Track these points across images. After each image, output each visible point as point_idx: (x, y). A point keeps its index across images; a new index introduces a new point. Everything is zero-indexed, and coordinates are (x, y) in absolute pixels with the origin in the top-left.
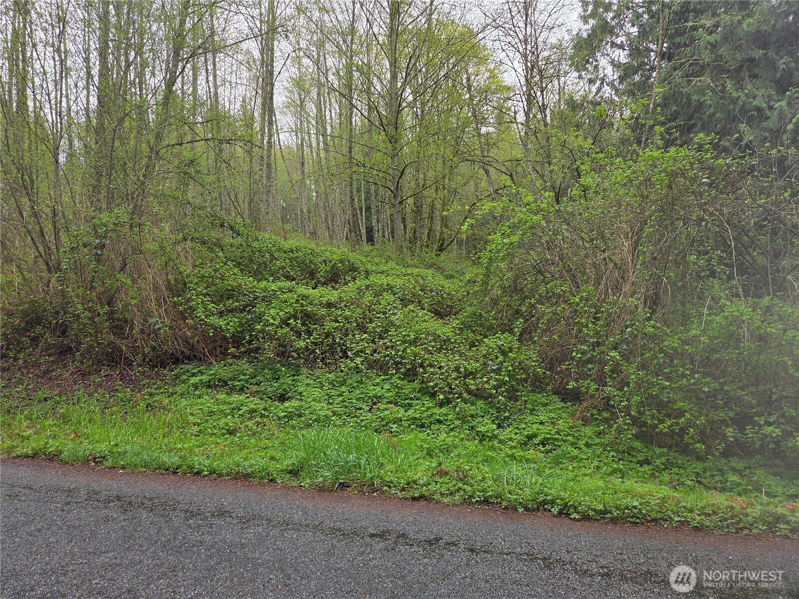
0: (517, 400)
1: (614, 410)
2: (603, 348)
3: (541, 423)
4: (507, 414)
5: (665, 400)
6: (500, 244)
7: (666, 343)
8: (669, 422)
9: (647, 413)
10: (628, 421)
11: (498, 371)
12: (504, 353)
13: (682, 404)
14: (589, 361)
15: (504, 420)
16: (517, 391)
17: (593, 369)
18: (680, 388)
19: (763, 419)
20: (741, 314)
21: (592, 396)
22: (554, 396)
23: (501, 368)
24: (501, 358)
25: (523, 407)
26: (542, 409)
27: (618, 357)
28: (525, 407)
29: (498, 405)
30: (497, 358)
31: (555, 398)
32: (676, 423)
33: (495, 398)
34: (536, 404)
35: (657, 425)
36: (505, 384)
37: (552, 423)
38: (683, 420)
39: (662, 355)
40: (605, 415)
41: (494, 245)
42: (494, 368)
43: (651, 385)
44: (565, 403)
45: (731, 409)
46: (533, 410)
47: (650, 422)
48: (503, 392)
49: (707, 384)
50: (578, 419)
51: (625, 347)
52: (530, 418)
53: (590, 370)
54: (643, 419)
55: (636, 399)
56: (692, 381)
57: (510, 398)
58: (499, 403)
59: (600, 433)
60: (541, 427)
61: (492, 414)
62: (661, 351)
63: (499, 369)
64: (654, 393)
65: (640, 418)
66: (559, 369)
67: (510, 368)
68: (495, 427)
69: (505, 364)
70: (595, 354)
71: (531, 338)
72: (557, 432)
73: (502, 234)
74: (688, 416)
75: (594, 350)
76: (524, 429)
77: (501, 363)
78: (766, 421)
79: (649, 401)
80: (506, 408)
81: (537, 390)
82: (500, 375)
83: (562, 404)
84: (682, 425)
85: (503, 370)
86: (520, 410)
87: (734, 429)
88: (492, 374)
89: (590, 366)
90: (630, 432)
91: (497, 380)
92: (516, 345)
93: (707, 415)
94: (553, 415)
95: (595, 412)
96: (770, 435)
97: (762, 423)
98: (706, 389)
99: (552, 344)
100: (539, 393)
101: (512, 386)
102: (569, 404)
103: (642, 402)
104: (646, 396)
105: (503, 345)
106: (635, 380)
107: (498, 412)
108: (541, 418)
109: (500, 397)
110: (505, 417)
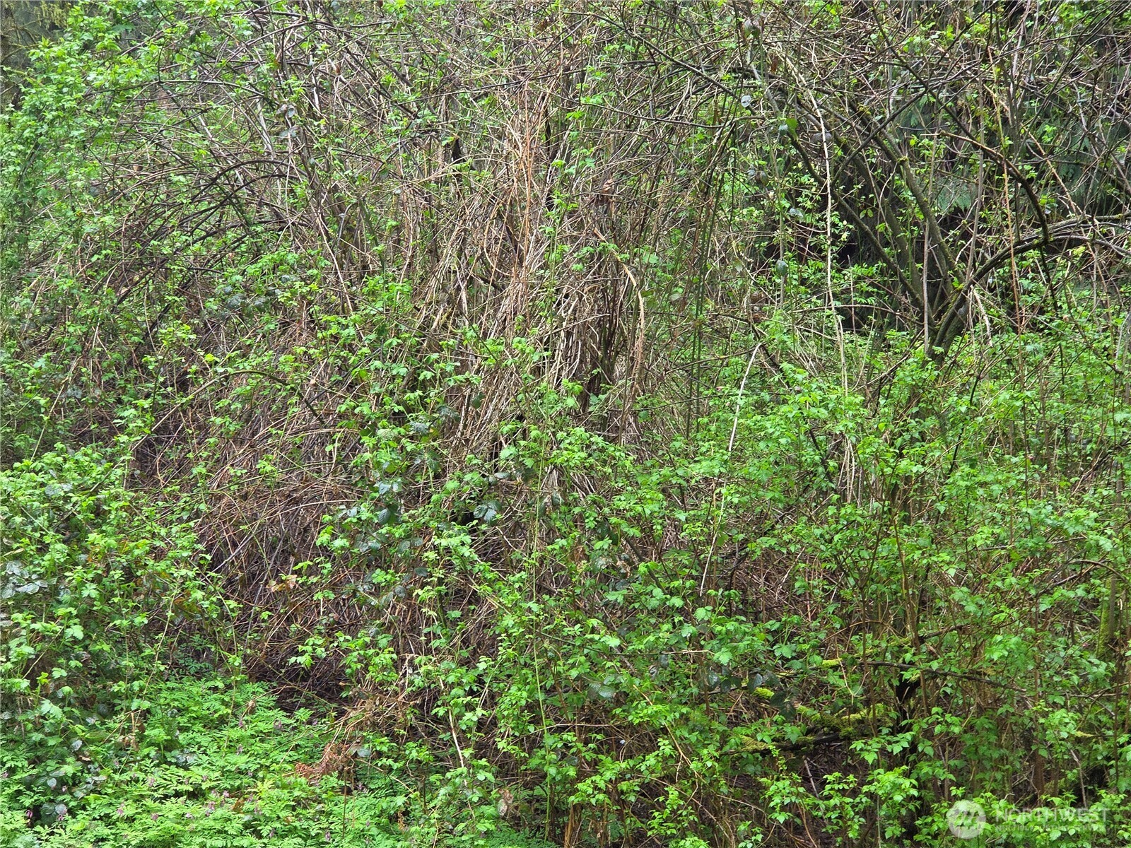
0: (112, 711)
1: (445, 736)
2: (422, 513)
3: (196, 794)
4: (68, 769)
5: (607, 694)
6: (73, 87)
7: (621, 502)
8: (611, 768)
9: (549, 740)
10: (481, 776)
11: (43, 604)
12: (72, 531)
13: (653, 709)
14: (377, 559)
15: (57, 791)
16: (117, 675)
17: (389, 585)
18: (652, 656)
19: (875, 744)
20: (833, 413)
21: (379, 687)
22: (250, 687)
23: (55, 591)
24: (58, 551)
25: (131, 737)
26: (204, 740)
27: (466, 551)
28: (141, 738)
29: (36, 737)
30: (43, 549)
31: (257, 693)
32: (632, 769)
33: (26, 707)
34: (182, 720)
35: (573, 782)
36: (67, 653)
37: (236, 792)
38: (651, 760)
39: (606, 543)
40: (414, 752)
41: (51, 89)
42: (29, 589)
43: (565, 646)
44: (289, 710)
45: (792, 716)
46: (170, 746)
47: (552, 771)
48: (59, 683)
49: (729, 638)
50: (327, 770)
51: (491, 514)
52: (156, 777)
53: (377, 590)
54: (534, 762)
55: (516, 694)
56: (688, 630)
57: (86, 704)
58: (38, 727)
59: (393, 819)
60: (194, 809)
61: (12, 771)
62: (603, 528)
63: (51, 594)
64: (574, 673)
65: (524, 761)
66: (274, 586)
67: (91, 591)
68: (20, 819)
69: (75, 575)
70: (398, 532)
71: (183, 466)
72: (247, 826)
73: (87, 46)
74: (665, 746)
75: (393, 519)
76: (130, 820)
77: (59, 571)
78: (883, 751)
79: (555, 700)
80: (67, 743)
81: (194, 666)
82: (52, 618)
83: (280, 716)
84: (648, 777)
85: (65, 597)
86: (122, 748)
87: (793, 783)
88: (18, 617)
89: (379, 576)
90: (489, 810)
91: (36, 637)
92: (118, 497)
93: (724, 740)
94: (240, 761)
95: (384, 745)
96: (889, 797)
97: (870, 758)
98: (724, 657)
99: (253, 493)
100: (199, 675)
101: (96, 656)
102: (303, 714)
103: (532, 707)
104: (550, 683)
105: (66, 499)
106: (516, 632)
107: (35, 762)
108: (197, 775)
109: (47, 706)
110: (62, 781)
